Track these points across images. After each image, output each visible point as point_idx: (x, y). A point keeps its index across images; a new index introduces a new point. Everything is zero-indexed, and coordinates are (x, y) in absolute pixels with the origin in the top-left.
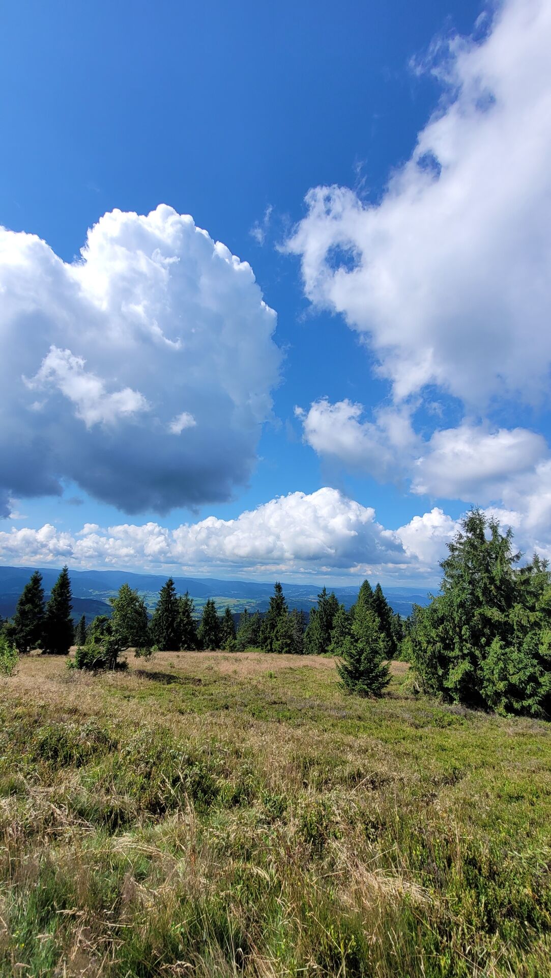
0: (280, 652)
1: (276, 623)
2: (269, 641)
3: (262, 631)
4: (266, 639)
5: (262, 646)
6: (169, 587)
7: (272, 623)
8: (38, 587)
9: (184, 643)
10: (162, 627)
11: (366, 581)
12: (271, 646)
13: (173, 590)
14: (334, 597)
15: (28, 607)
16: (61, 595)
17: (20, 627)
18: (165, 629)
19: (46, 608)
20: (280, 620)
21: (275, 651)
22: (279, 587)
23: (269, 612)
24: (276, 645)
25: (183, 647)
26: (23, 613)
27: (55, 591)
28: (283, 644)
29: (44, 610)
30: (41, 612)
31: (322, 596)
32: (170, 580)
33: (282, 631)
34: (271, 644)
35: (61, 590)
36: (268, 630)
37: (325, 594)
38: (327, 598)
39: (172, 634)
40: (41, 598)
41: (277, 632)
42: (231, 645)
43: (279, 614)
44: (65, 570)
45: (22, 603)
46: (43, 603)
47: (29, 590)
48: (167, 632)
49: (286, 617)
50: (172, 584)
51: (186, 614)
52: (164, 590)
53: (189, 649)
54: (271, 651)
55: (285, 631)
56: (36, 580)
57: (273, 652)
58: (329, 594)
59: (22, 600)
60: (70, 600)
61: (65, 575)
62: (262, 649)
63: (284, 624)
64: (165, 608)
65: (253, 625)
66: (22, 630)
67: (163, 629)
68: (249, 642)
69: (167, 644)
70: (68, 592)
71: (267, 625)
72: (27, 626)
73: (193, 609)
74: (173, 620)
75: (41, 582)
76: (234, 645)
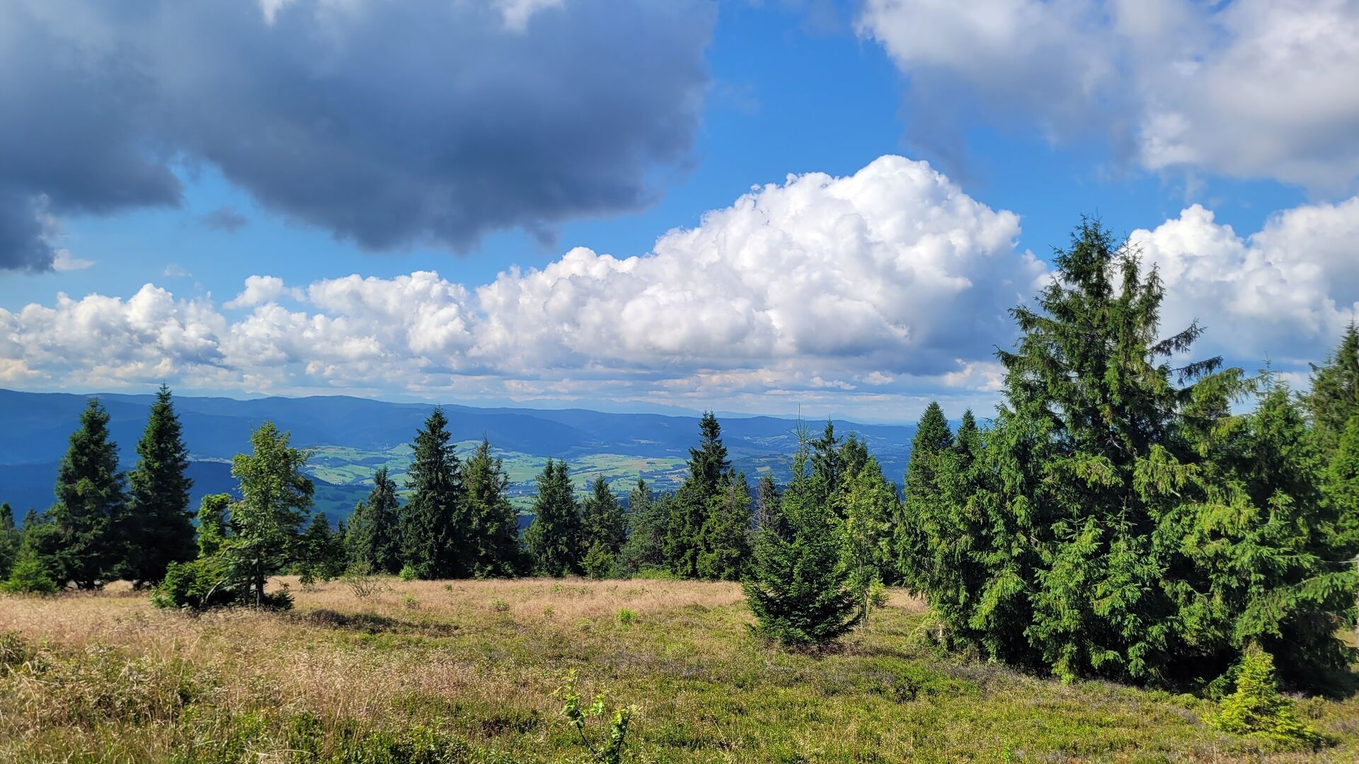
0: (714, 578)
1: (705, 510)
2: (689, 553)
3: (673, 530)
4: (682, 548)
5: (672, 565)
6: (433, 432)
7: (696, 512)
8: (102, 438)
9: (486, 560)
10: (423, 526)
11: (934, 407)
12: (694, 565)
13: (446, 437)
14: (854, 447)
15: (81, 486)
16: (160, 455)
17: (71, 530)
18: (433, 530)
19: (130, 486)
20: (715, 503)
21: (704, 575)
22: (711, 426)
23: (688, 485)
24: (706, 561)
25: (482, 571)
26: (72, 499)
27: (144, 446)
28: (721, 560)
29: (124, 491)
30: (116, 495)
31: (823, 446)
32: (437, 415)
33: (718, 529)
34: (694, 559)
35: (159, 443)
36: (688, 527)
37: (831, 441)
38: (836, 449)
39: (450, 542)
40: (111, 467)
41: (708, 531)
42: (597, 563)
43: (712, 491)
44: (164, 397)
45: (68, 478)
46: (120, 476)
47: (80, 448)
48: (436, 538)
49: (730, 494)
50: (442, 423)
51: (486, 494)
52: (423, 438)
53: (498, 573)
54: (694, 574)
55: (726, 530)
56: (95, 425)
57: (698, 577)
58: (840, 440)
59: (66, 469)
60: (185, 466)
61: (165, 408)
62: (674, 573)
63: (724, 513)
64: (430, 482)
65: (656, 517)
66: (75, 540)
67: (425, 531)
68: (648, 558)
69: (438, 564)
70: (178, 449)
71: (683, 516)
72: (88, 528)
73: (505, 483)
74: (451, 508)
75: (106, 426)
76: (602, 564)
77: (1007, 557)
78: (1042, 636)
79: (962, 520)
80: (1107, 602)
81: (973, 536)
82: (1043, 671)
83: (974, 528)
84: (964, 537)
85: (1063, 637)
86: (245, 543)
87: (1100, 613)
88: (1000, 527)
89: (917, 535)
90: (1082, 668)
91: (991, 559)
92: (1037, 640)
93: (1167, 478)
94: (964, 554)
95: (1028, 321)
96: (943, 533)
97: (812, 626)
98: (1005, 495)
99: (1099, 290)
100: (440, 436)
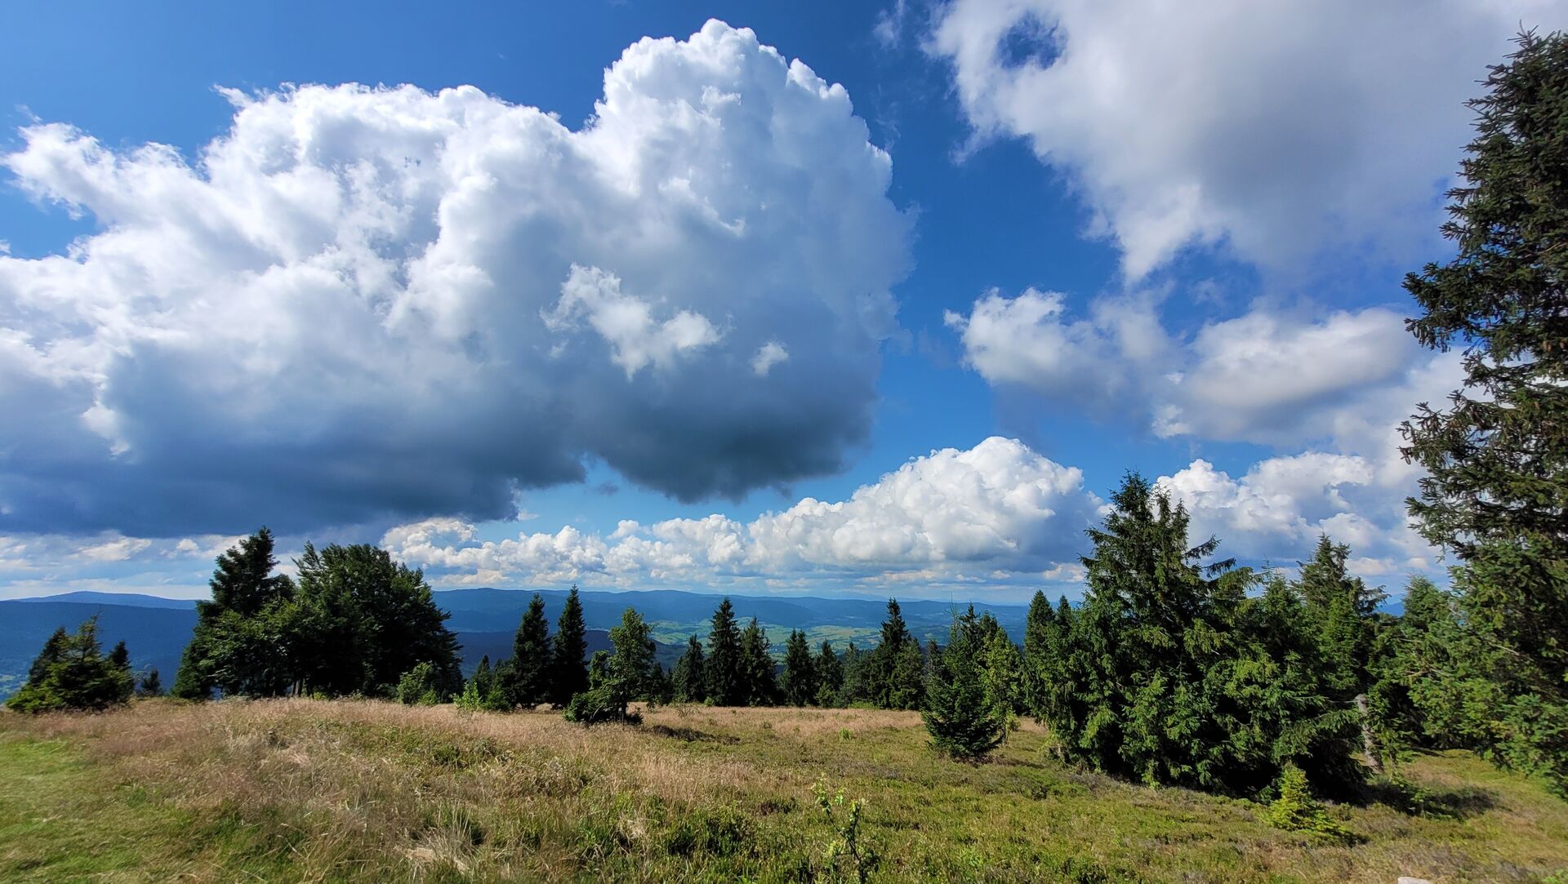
0: (902, 708)
1: (893, 662)
2: (884, 691)
3: (873, 676)
4: (879, 688)
5: (874, 699)
6: (724, 612)
7: (887, 664)
8: (540, 617)
9: (755, 695)
10: (718, 671)
11: (1040, 593)
12: (888, 700)
13: (731, 615)
14: (989, 620)
15: (528, 645)
16: (571, 626)
17: (520, 673)
18: (724, 674)
19: (553, 646)
20: (900, 658)
21: (895, 706)
22: (894, 607)
23: (882, 646)
24: (896, 696)
25: (754, 701)
26: (522, 654)
27: (562, 622)
28: (905, 696)
29: (550, 648)
30: (545, 651)
31: (967, 620)
32: (726, 602)
33: (902, 675)
34: (887, 695)
35: (571, 619)
36: (882, 674)
37: (973, 616)
38: (976, 621)
39: (735, 682)
40: (544, 633)
41: (896, 677)
42: (825, 697)
43: (897, 649)
44: (574, 592)
45: (521, 640)
46: (549, 640)
47: (528, 622)
48: (726, 679)
49: (909, 653)
50: (729, 607)
51: (756, 651)
52: (718, 616)
53: (763, 703)
54: (888, 706)
55: (908, 675)
56: (537, 608)
57: (891, 708)
58: (979, 616)
59: (520, 635)
60: (584, 634)
61: (575, 599)
62: (875, 704)
63: (905, 665)
64: (722, 643)
65: (862, 667)
66: (522, 678)
67: (720, 675)
68: (857, 694)
69: (727, 696)
70: (581, 623)
71: (879, 666)
72: (529, 671)
73: (767, 644)
74: (735, 660)
75: (542, 610)
76: (829, 697)
77: (1101, 697)
78: (1131, 753)
79: (1066, 671)
80: (1176, 730)
81: (1075, 682)
82: (1136, 780)
83: (1076, 677)
84: (1070, 683)
85: (1148, 754)
86: (616, 681)
87: (1172, 737)
88: (1093, 676)
89: (1037, 681)
90: (1164, 778)
91: (1090, 698)
92: (1128, 756)
93: (1208, 642)
94: (1070, 694)
95: (1098, 538)
96: (1055, 680)
97: (970, 743)
98: (1095, 653)
99: (1144, 516)
100: (729, 615)
